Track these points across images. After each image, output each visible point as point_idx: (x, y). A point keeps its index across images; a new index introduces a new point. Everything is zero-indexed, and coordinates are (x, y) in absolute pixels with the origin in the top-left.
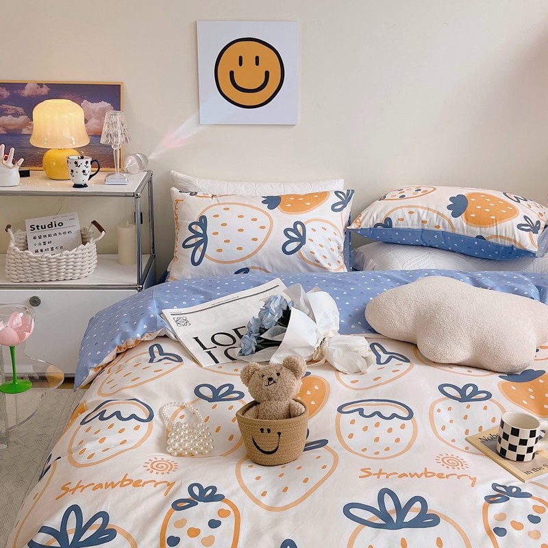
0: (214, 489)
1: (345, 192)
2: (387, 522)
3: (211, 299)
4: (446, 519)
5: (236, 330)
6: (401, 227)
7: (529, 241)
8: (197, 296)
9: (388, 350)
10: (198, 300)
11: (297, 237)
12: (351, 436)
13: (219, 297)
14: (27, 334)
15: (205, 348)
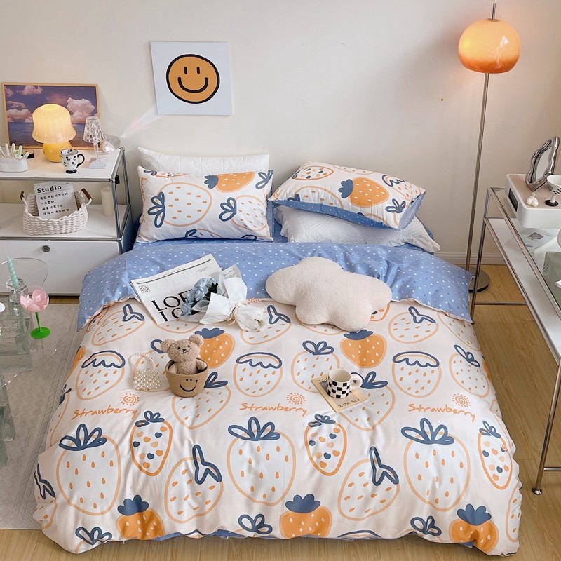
0: (159, 414)
1: (267, 173)
2: (251, 437)
3: (164, 270)
4: (284, 435)
5: (180, 294)
6: (306, 201)
7: (392, 219)
8: (155, 267)
9: (278, 312)
10: (156, 271)
11: (229, 209)
12: (241, 380)
13: (170, 268)
14: (45, 306)
15: (159, 310)
